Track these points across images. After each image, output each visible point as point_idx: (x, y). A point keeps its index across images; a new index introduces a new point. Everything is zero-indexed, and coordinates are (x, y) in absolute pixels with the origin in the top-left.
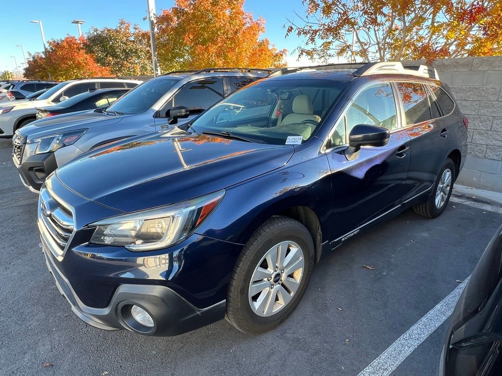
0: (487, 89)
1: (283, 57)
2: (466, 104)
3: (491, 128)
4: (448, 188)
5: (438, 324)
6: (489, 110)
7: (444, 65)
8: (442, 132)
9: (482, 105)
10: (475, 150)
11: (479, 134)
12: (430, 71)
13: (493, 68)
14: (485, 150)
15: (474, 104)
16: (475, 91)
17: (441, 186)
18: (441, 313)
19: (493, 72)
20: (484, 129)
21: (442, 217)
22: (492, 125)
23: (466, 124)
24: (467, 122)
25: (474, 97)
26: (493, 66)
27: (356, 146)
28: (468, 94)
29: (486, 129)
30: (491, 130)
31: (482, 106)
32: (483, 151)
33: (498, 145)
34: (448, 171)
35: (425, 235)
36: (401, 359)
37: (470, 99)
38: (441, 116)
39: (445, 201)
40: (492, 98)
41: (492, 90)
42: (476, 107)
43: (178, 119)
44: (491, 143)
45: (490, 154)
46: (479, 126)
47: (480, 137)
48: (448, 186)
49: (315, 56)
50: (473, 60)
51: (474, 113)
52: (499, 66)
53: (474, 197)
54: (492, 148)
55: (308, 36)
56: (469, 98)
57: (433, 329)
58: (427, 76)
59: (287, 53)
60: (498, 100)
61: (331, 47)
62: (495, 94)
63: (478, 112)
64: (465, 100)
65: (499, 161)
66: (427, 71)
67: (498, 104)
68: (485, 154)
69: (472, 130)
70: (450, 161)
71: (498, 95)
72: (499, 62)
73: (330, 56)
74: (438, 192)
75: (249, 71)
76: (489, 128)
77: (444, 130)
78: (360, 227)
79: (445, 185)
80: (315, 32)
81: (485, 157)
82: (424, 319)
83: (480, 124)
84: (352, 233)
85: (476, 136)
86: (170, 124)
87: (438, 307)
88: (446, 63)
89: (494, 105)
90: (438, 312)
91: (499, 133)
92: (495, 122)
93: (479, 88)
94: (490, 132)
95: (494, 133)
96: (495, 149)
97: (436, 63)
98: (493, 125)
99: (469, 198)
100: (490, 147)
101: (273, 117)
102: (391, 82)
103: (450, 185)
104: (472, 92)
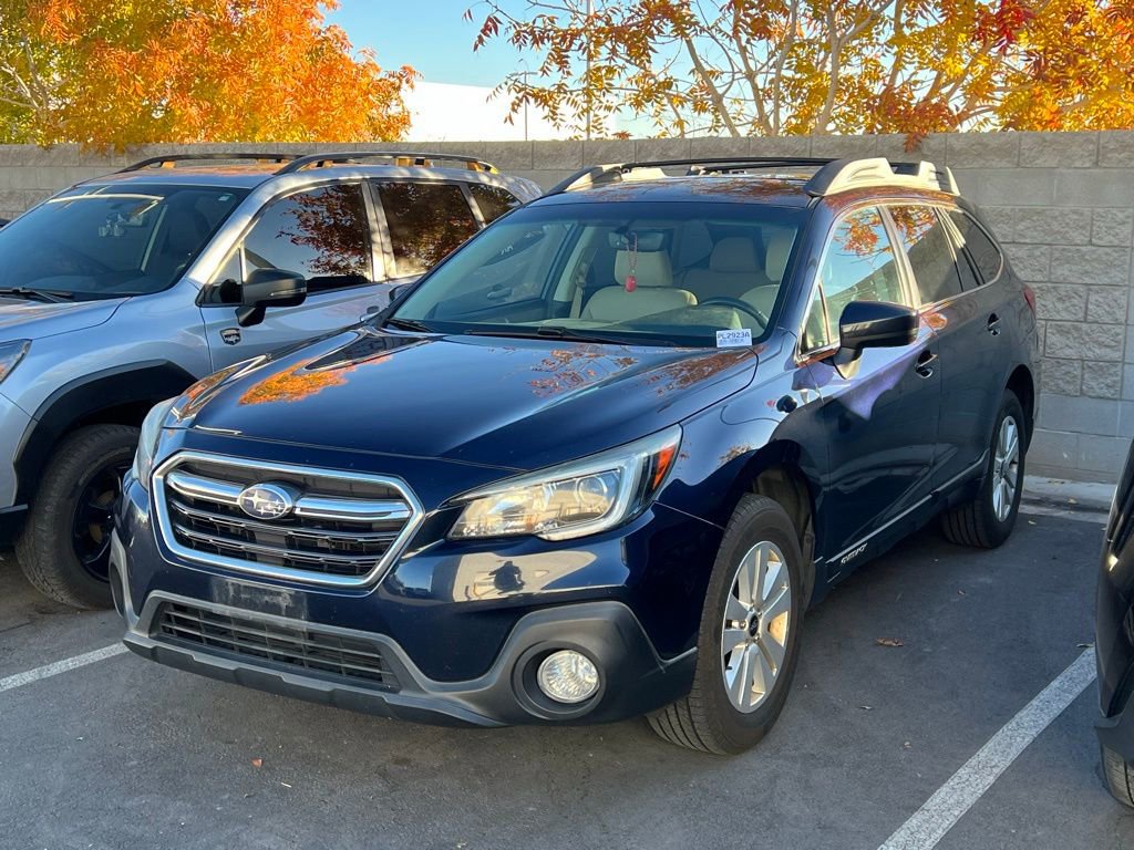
0: (1062, 214)
1: (402, 93)
2: (1020, 254)
3: (1086, 313)
4: (1015, 469)
5: (1063, 706)
6: (1074, 268)
7: (952, 149)
8: (990, 322)
9: (1057, 255)
10: (1057, 374)
11: (1062, 331)
12: (941, 173)
13: (1069, 161)
14: (1078, 372)
15: (1037, 253)
16: (1035, 218)
17: (1000, 460)
18: (1064, 691)
19: (1070, 171)
20: (1068, 317)
21: (1010, 545)
22: (1087, 308)
23: (1033, 305)
24: (1033, 298)
25: (1035, 234)
26: (1068, 157)
27: (855, 346)
28: (1020, 227)
29: (1075, 317)
30: (1085, 321)
31: (1057, 259)
32: (1075, 376)
33: (1107, 358)
34: (1011, 424)
35: (987, 580)
36: (1014, 753)
37: (1028, 241)
38: (979, 284)
39: (1011, 501)
40: (1078, 237)
41: (1075, 217)
42: (1043, 260)
43: (269, 310)
44: (1090, 354)
45: (1093, 384)
46: (1058, 312)
47: (1063, 340)
48: (1013, 462)
49: (565, 109)
50: (1020, 140)
51: (1039, 277)
52: (1082, 156)
53: (1072, 501)
54: (1096, 368)
55: (548, 46)
56: (1024, 237)
57: (1057, 712)
58: (935, 186)
59: (416, 81)
60: (1090, 243)
61: (616, 82)
62: (1083, 228)
63: (1051, 273)
64: (1014, 242)
65: (1115, 400)
66: (933, 176)
67: (1094, 252)
68: (1082, 384)
69: (1043, 322)
70: (1012, 396)
71: (1089, 228)
72: (1080, 146)
73: (608, 108)
74: (996, 476)
75: (420, 162)
76: (1081, 315)
77: (993, 318)
78: (868, 537)
79: (1007, 459)
80: (569, 36)
81: (1082, 393)
82: (1035, 702)
83: (1060, 306)
84: (856, 548)
85: (1054, 339)
86: (246, 323)
87: (1055, 684)
88: (957, 145)
89: (1083, 256)
90: (1058, 692)
91: (1105, 327)
92: (1093, 298)
93: (1044, 210)
94: (1084, 326)
95: (1095, 326)
96: (1101, 368)
97: (932, 143)
98: (1090, 307)
99: (1060, 504)
100: (1090, 364)
101: (560, 295)
102: (878, 205)
103: (1016, 460)
104: (1027, 223)
